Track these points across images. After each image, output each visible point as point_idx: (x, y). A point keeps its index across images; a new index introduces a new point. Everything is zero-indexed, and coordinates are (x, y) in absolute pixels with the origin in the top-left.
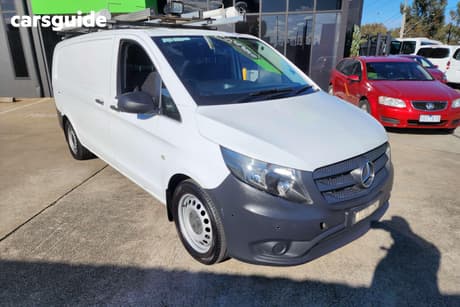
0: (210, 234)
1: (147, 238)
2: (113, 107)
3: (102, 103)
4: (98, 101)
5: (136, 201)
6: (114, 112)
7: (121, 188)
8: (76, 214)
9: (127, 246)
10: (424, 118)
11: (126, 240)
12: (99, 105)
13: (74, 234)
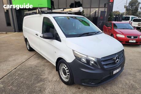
0: (69, 76)
1: (46, 82)
2: (41, 37)
3: (38, 35)
4: (36, 34)
5: (42, 68)
6: (41, 38)
7: (38, 63)
8: (23, 72)
9: (39, 84)
10: (130, 41)
11: (38, 82)
12: (37, 36)
13: (21, 79)
